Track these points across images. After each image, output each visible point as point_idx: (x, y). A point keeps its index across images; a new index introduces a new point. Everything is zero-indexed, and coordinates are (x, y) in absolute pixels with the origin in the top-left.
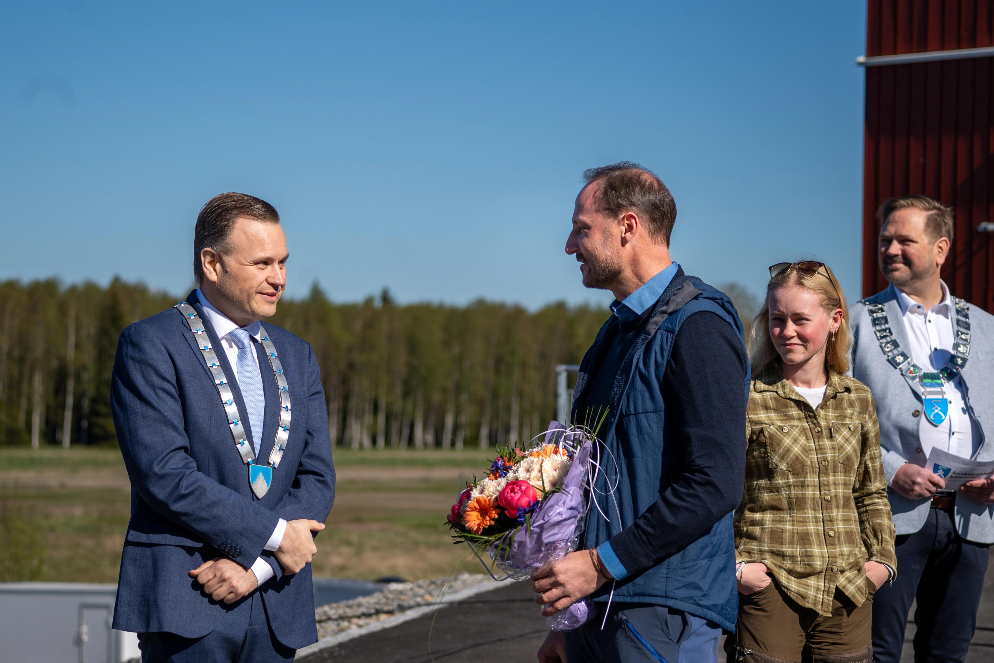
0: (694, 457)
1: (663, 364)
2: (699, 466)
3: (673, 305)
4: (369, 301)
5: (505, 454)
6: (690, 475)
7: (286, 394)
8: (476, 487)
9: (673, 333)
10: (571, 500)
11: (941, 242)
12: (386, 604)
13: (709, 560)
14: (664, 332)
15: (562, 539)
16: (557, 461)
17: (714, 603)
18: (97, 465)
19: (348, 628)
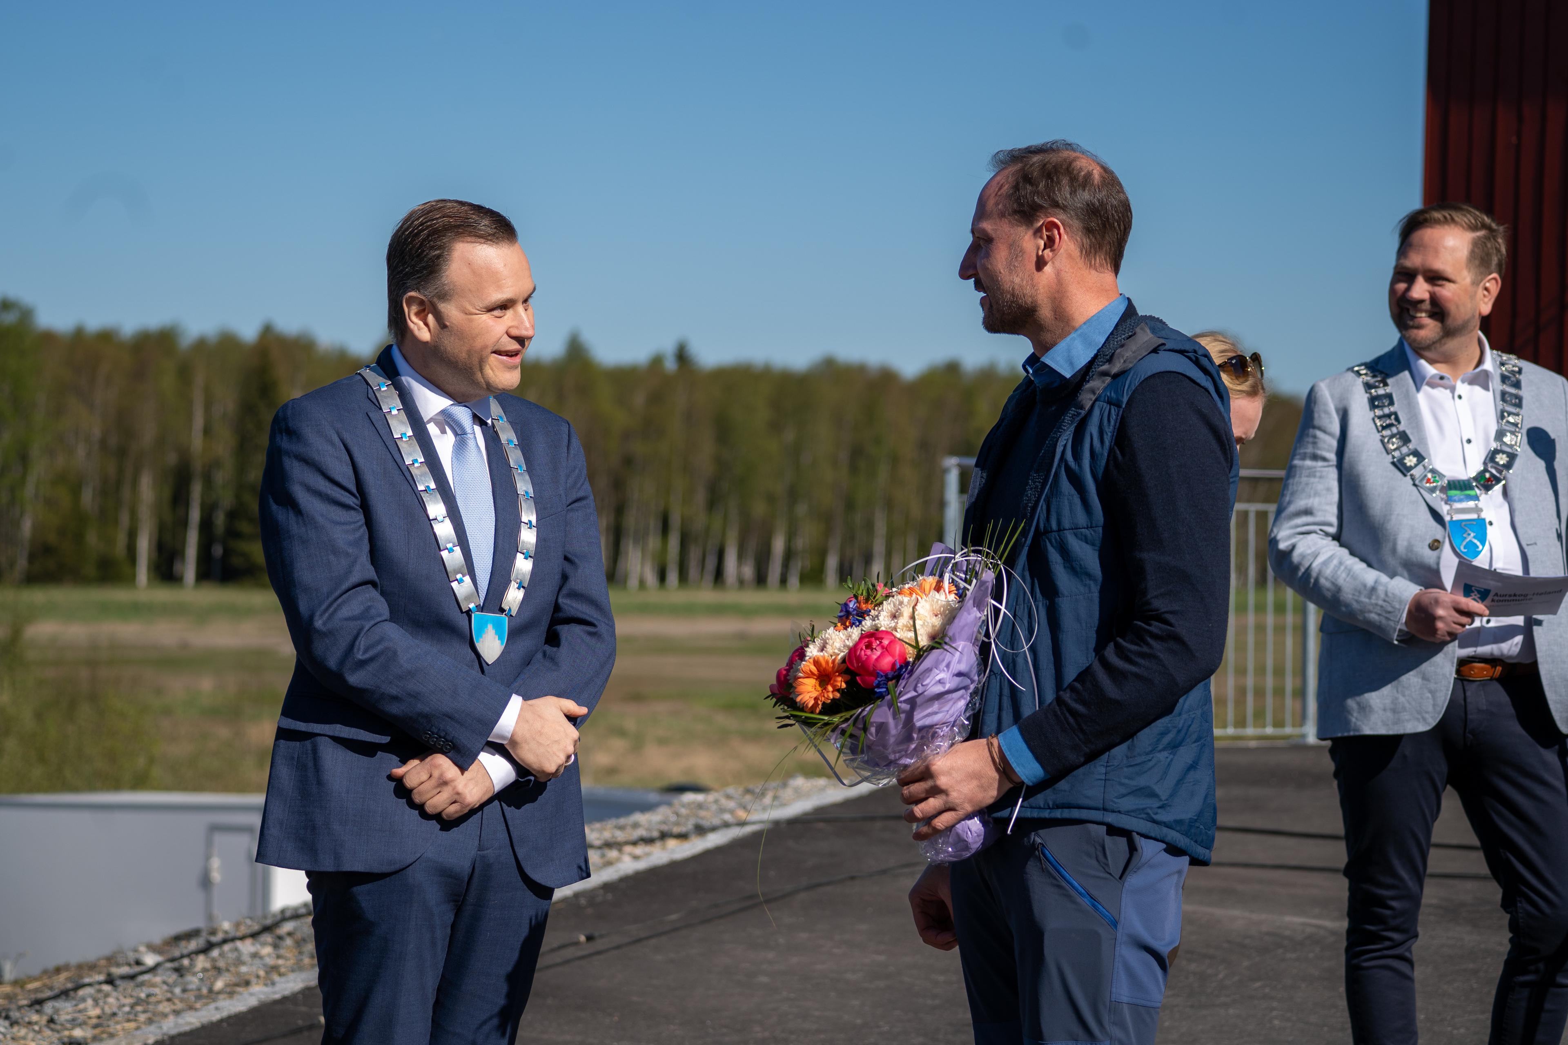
0: (1149, 597)
1: (1102, 454)
2: (1157, 610)
3: (1120, 362)
4: (657, 361)
5: (860, 592)
6: (1143, 625)
7: (528, 502)
8: (814, 642)
9: (1118, 406)
10: (959, 662)
11: (1489, 281)
12: (677, 824)
13: (1170, 752)
14: (1105, 405)
15: (944, 721)
16: (939, 601)
17: (1178, 818)
18: (235, 612)
19: (618, 860)
